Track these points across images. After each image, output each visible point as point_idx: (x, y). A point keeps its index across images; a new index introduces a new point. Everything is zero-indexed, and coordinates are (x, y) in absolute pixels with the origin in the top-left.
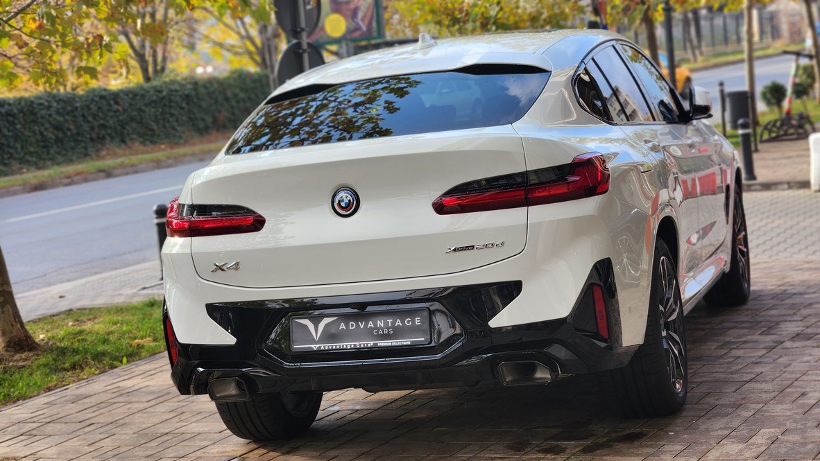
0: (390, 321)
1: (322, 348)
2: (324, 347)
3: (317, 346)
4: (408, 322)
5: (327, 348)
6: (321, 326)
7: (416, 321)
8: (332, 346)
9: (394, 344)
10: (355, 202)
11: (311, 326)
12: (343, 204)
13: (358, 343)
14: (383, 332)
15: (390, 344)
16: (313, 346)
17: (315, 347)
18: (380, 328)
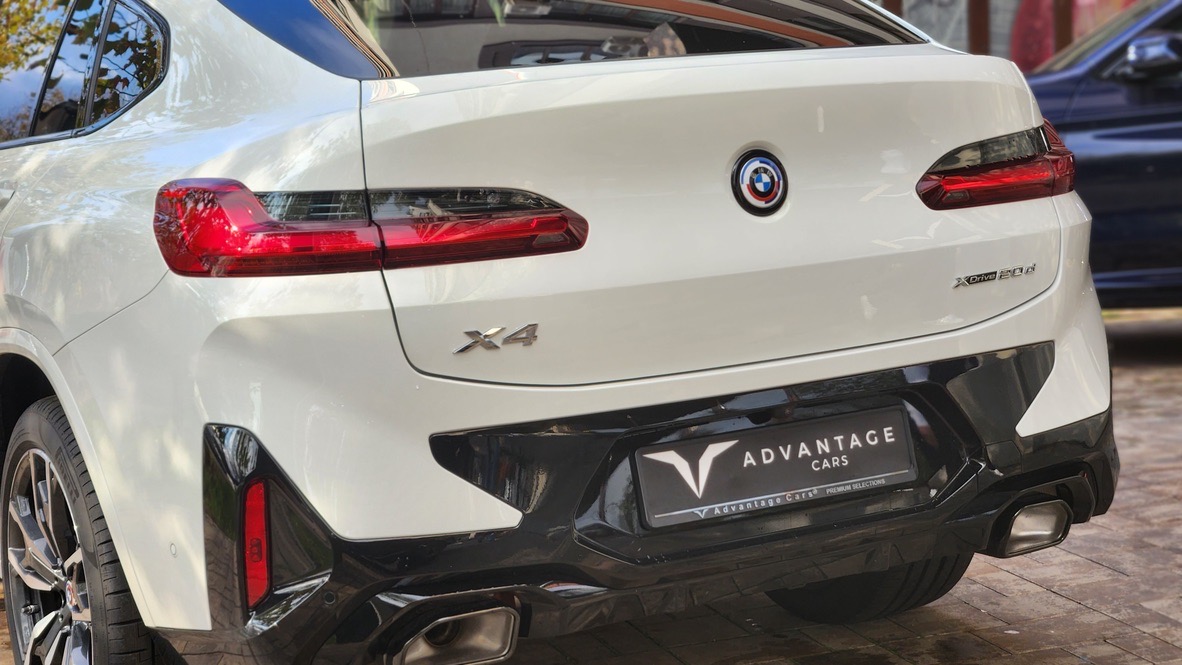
0: (839, 438)
1: (717, 511)
2: (721, 509)
3: (706, 509)
4: (872, 438)
5: (726, 511)
6: (706, 463)
7: (887, 435)
8: (737, 506)
9: (855, 487)
10: (781, 182)
11: (682, 466)
12: (760, 187)
13: (788, 494)
14: (831, 463)
15: (849, 488)
16: (696, 510)
17: (702, 512)
18: (825, 455)
